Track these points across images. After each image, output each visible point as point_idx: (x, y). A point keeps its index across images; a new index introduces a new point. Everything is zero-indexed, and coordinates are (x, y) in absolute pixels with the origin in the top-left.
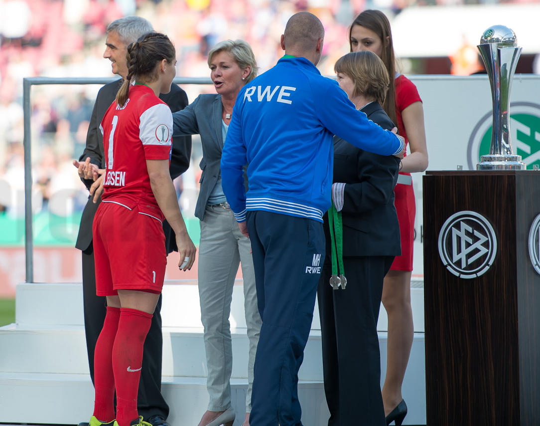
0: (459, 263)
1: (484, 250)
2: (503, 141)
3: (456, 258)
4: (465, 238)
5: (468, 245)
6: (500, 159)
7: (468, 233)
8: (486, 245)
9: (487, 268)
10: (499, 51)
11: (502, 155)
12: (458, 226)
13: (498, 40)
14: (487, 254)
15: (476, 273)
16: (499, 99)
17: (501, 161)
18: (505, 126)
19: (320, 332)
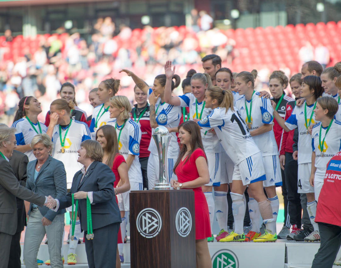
0: (145, 231)
1: (156, 225)
2: (164, 177)
3: (144, 229)
4: (148, 220)
5: (149, 223)
6: (162, 185)
7: (149, 218)
8: (157, 223)
9: (158, 233)
10: (161, 138)
11: (164, 183)
12: (145, 215)
13: (161, 133)
14: (157, 227)
15: (153, 235)
16: (162, 158)
17: (163, 186)
18: (164, 170)
19: (88, 264)
